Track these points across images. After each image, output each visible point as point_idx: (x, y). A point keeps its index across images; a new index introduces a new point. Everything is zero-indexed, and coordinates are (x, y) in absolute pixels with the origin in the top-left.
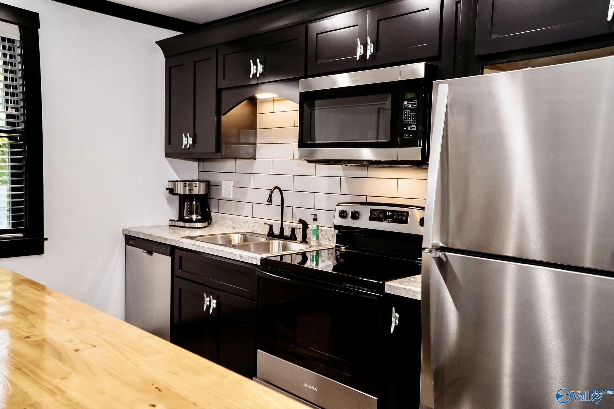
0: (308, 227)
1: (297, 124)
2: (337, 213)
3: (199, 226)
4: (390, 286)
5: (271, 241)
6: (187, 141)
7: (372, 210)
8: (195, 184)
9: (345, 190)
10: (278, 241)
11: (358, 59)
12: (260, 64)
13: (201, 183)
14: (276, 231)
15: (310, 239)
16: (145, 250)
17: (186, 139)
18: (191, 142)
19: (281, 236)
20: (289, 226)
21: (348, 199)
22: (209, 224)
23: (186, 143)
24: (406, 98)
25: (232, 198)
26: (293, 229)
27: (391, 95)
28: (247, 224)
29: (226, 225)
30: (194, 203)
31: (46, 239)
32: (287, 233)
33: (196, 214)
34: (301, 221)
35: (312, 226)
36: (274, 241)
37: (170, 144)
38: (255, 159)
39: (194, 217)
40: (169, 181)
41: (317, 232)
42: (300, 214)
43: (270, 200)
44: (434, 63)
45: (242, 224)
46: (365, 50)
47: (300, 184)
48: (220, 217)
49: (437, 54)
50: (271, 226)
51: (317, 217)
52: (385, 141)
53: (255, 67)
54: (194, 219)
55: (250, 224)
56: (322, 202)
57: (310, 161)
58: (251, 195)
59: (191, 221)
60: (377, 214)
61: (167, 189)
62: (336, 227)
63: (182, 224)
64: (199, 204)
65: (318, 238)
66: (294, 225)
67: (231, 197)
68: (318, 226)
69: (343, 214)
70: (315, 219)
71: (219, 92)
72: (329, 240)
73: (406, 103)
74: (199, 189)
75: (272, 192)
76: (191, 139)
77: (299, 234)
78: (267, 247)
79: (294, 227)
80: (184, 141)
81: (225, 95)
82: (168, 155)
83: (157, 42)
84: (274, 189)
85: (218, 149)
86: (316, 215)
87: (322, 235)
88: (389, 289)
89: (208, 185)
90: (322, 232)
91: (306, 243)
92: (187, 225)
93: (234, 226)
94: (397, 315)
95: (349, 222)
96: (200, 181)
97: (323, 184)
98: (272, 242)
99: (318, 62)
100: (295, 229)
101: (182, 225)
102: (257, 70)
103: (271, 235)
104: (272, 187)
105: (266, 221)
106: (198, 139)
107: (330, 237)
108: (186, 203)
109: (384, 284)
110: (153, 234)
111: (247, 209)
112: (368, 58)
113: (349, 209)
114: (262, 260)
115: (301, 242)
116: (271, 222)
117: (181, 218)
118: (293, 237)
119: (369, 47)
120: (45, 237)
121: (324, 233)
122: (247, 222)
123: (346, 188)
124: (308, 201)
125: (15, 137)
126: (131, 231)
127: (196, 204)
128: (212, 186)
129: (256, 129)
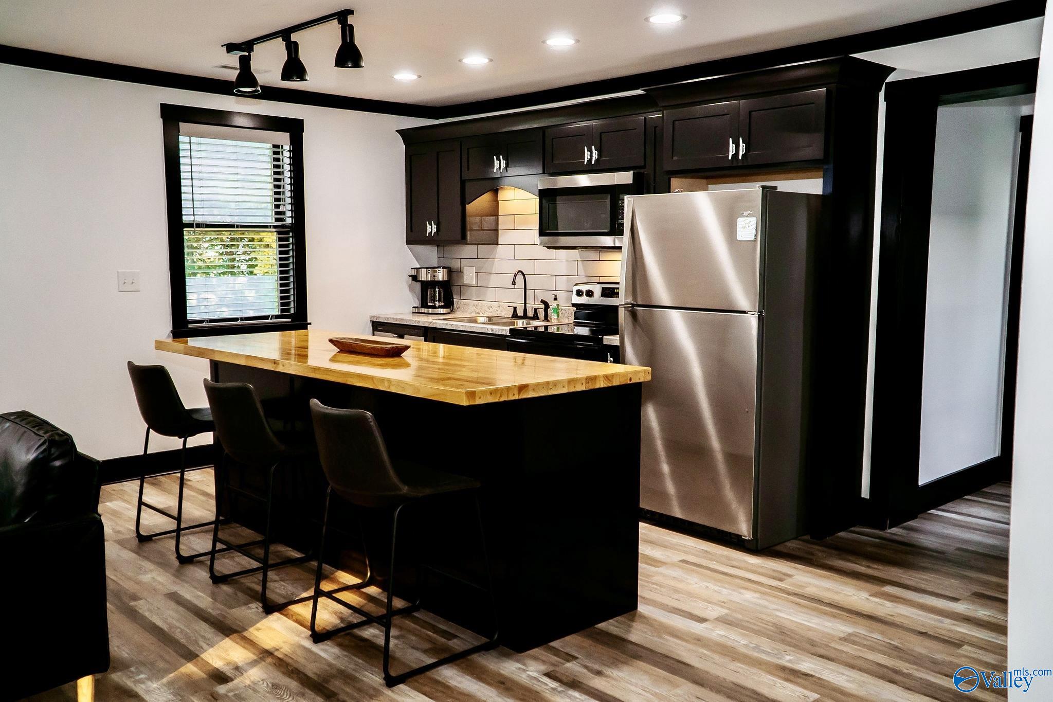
0: (549, 307)
1: (538, 212)
2: (574, 292)
3: (442, 312)
4: (606, 339)
5: (515, 321)
6: (431, 229)
7: (603, 288)
8: (439, 270)
9: (581, 273)
10: (522, 321)
11: (585, 163)
12: (503, 160)
13: (445, 270)
14: (520, 313)
15: (551, 318)
16: (396, 334)
17: (430, 227)
18: (435, 230)
19: (525, 316)
20: (532, 308)
21: (584, 280)
22: (452, 311)
23: (430, 230)
24: (621, 198)
26: (536, 310)
27: (609, 196)
29: (469, 311)
30: (437, 290)
31: (310, 324)
32: (530, 313)
33: (440, 301)
34: (542, 301)
35: (553, 305)
36: (519, 321)
37: (412, 231)
38: (497, 244)
39: (437, 304)
40: (412, 269)
41: (557, 310)
42: (541, 296)
43: (514, 283)
44: (642, 171)
45: (485, 308)
46: (591, 156)
47: (542, 267)
48: (462, 303)
49: (643, 165)
50: (515, 308)
52: (606, 231)
53: (498, 162)
54: (437, 305)
55: (494, 308)
56: (562, 284)
57: (549, 248)
58: (494, 280)
59: (434, 307)
60: (607, 292)
61: (410, 276)
62: (574, 305)
63: (426, 310)
64: (442, 290)
65: (558, 316)
66: (536, 306)
67: (474, 283)
68: (558, 305)
69: (579, 293)
70: (556, 299)
71: (463, 183)
72: (568, 318)
73: (620, 202)
74: (441, 276)
75: (515, 276)
76: (435, 226)
77: (541, 314)
78: (513, 324)
79: (537, 308)
80: (428, 229)
81: (468, 185)
82: (409, 242)
83: (397, 131)
84: (517, 274)
85: (464, 237)
86: (556, 296)
87: (562, 313)
88: (606, 341)
89: (450, 271)
90: (562, 311)
91: (548, 321)
92: (431, 310)
93: (478, 311)
94: (612, 359)
95: (584, 300)
96: (444, 268)
97: (562, 268)
98: (517, 322)
99: (554, 162)
101: (426, 312)
102: (500, 164)
103: (515, 316)
104: (515, 271)
105: (510, 304)
106: (442, 227)
107: (569, 315)
108: (429, 290)
109: (602, 338)
110: (404, 318)
111: (490, 294)
112: (593, 163)
113: (584, 288)
114: (511, 330)
115: (543, 321)
116: (514, 305)
117: (424, 304)
118: (535, 317)
119: (594, 155)
120: (308, 322)
121: (563, 312)
122: (491, 307)
123: (583, 271)
124: (549, 283)
125: (282, 231)
126: (379, 317)
127: (439, 291)
128: (455, 272)
129: (498, 215)
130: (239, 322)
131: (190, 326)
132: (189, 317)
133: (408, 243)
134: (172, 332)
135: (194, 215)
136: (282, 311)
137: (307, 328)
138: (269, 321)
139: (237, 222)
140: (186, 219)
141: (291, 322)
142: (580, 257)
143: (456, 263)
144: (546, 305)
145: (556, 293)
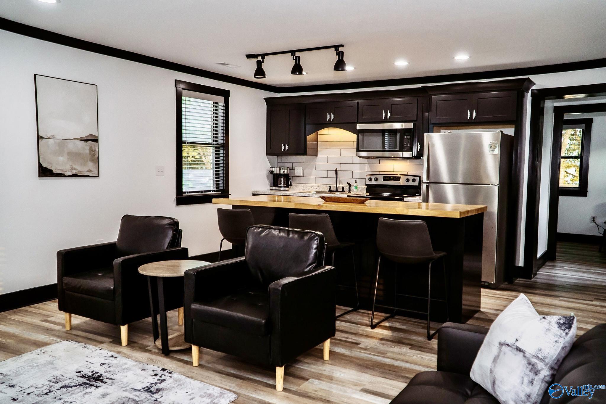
2: (367, 179)
3: (285, 189)
6: (285, 147)
7: (384, 177)
8: (281, 168)
11: (383, 118)
13: (288, 168)
14: (333, 189)
15: (352, 191)
18: (287, 148)
19: (336, 191)
20: (341, 187)
21: (371, 173)
22: (291, 188)
28: (312, 187)
29: (298, 189)
30: (282, 178)
31: (230, 194)
32: (340, 189)
33: (284, 183)
34: (348, 183)
37: (270, 148)
38: (317, 156)
39: (282, 185)
40: (269, 167)
41: (356, 188)
42: (347, 181)
45: (309, 188)
46: (386, 115)
49: (416, 120)
50: (330, 187)
52: (397, 150)
55: (315, 187)
56: (357, 175)
58: (315, 173)
59: (281, 187)
60: (386, 178)
61: (269, 171)
62: (366, 185)
63: (275, 188)
65: (357, 190)
67: (301, 175)
68: (357, 185)
69: (370, 179)
70: (356, 182)
71: (305, 125)
72: (363, 190)
73: (405, 136)
74: (286, 171)
76: (287, 146)
77: (347, 189)
79: (344, 186)
80: (283, 147)
83: (264, 98)
85: (306, 152)
86: (356, 180)
91: (351, 193)
93: (304, 189)
95: (374, 182)
97: (357, 167)
103: (330, 191)
105: (327, 185)
106: (291, 147)
108: (279, 178)
112: (388, 118)
113: (373, 177)
115: (348, 192)
116: (330, 186)
118: (343, 191)
119: (388, 114)
120: (229, 194)
121: (360, 188)
123: (369, 168)
124: (349, 175)
125: (217, 147)
126: (259, 192)
127: (284, 179)
128: (291, 169)
129: (317, 142)
130: (200, 193)
131: (184, 194)
132: (184, 190)
133: (267, 155)
134: (176, 197)
135: (186, 137)
136: (217, 188)
137: (228, 197)
138: (211, 193)
139: (202, 142)
140: (184, 139)
141: (221, 193)
143: (290, 165)
144: (350, 185)
145: (356, 179)
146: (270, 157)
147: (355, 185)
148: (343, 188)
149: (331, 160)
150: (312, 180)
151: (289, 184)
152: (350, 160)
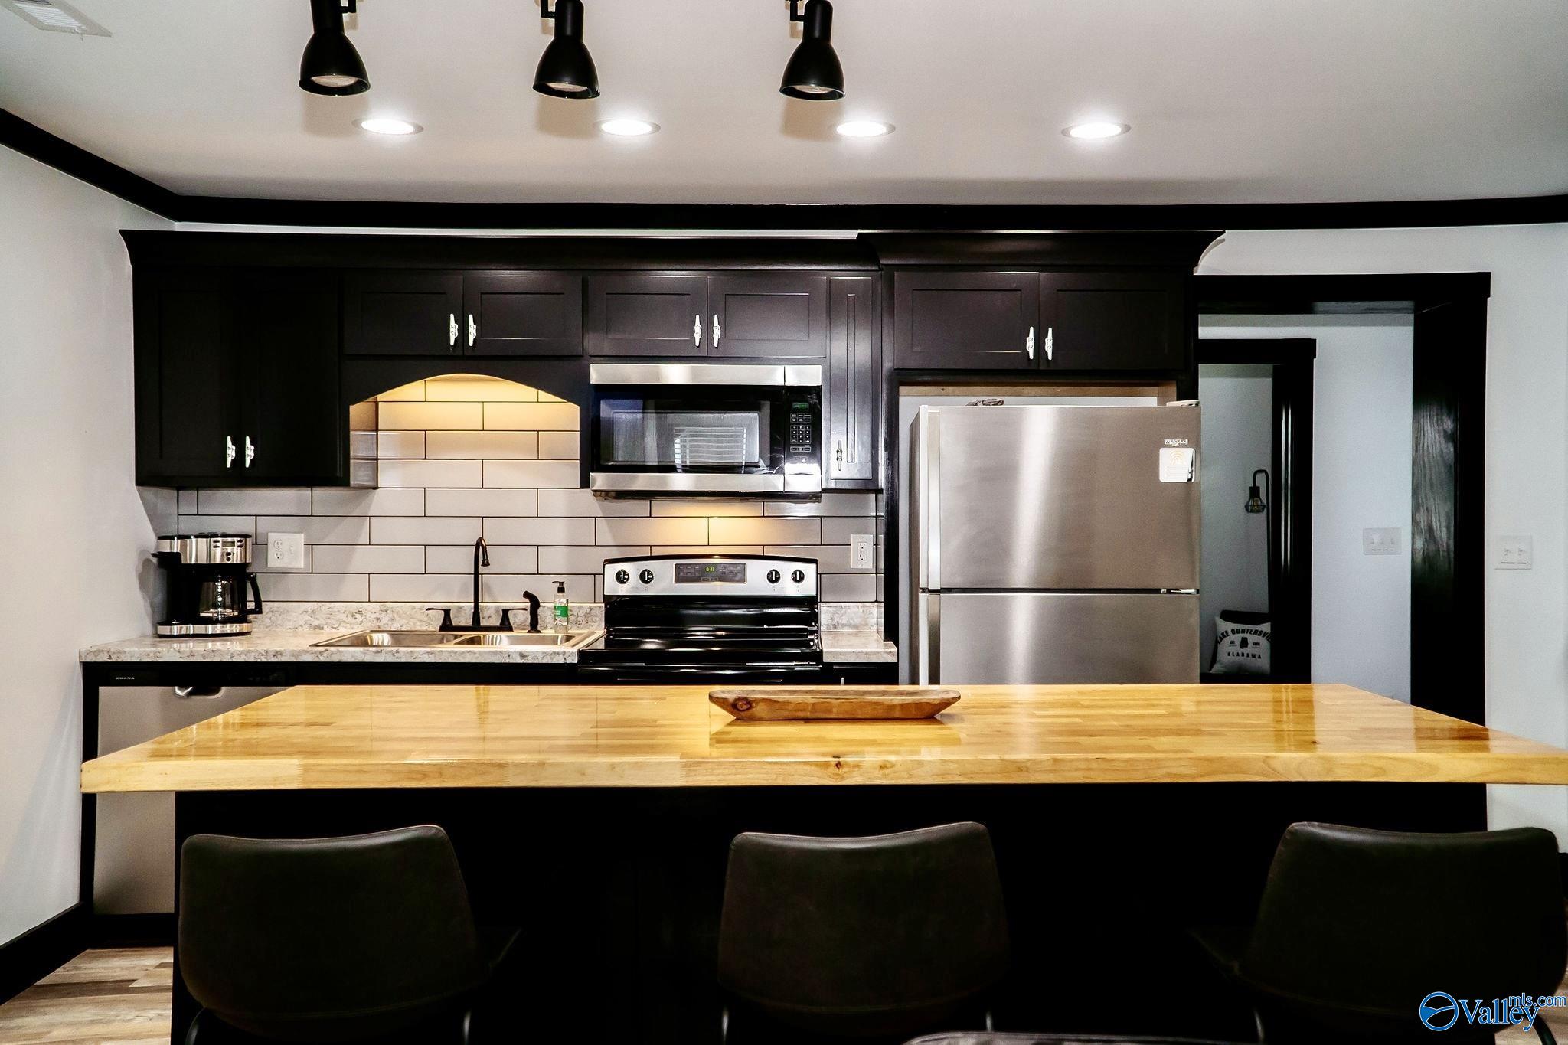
0: (542, 606)
7: (677, 566)
8: (214, 542)
9: (614, 540)
14: (461, 616)
16: (185, 688)
18: (253, 455)
19: (475, 626)
20: (496, 608)
21: (613, 553)
25: (302, 567)
28: (357, 616)
29: (290, 625)
32: (491, 618)
33: (226, 606)
34: (527, 595)
37: (161, 456)
38: (376, 488)
39: (221, 614)
41: (563, 611)
45: (343, 617)
48: (266, 609)
50: (447, 612)
51: (565, 585)
54: (220, 617)
55: (369, 615)
56: (560, 562)
59: (213, 621)
60: (688, 572)
61: (153, 555)
62: (607, 599)
66: (505, 606)
67: (301, 564)
68: (565, 601)
69: (622, 577)
70: (561, 590)
76: (254, 448)
77: (519, 618)
79: (507, 608)
80: (230, 452)
82: (142, 479)
83: (122, 232)
86: (562, 583)
87: (573, 616)
88: (830, 656)
90: (574, 612)
93: (316, 623)
95: (633, 588)
99: (612, 336)
100: (510, 612)
103: (447, 626)
105: (432, 606)
107: (579, 619)
114: (581, 653)
116: (446, 606)
118: (505, 625)
122: (360, 612)
123: (609, 534)
124: (527, 561)
128: (257, 543)
129: (377, 430)
133: (139, 483)
142: (603, 512)
143: (245, 526)
144: (534, 602)
145: (560, 579)
146: (151, 493)
147: (561, 601)
148: (505, 612)
149: (438, 503)
150: (354, 586)
151: (251, 605)
152: (524, 504)
